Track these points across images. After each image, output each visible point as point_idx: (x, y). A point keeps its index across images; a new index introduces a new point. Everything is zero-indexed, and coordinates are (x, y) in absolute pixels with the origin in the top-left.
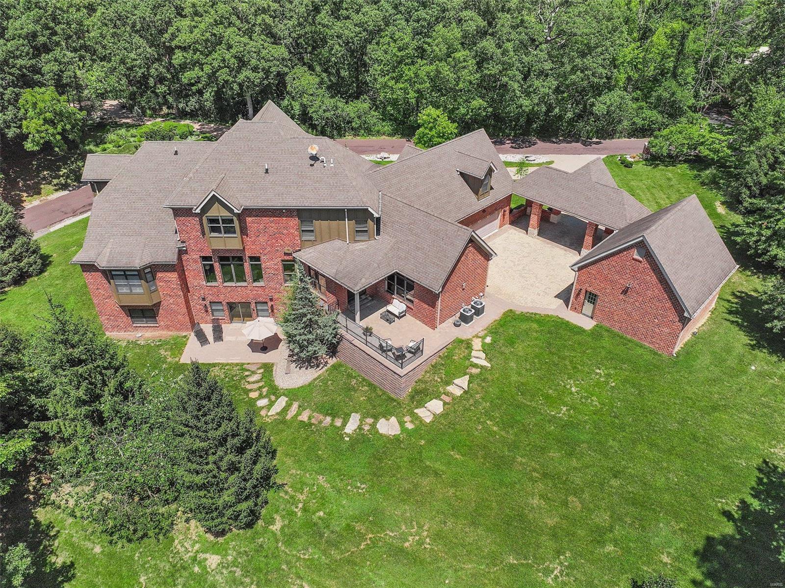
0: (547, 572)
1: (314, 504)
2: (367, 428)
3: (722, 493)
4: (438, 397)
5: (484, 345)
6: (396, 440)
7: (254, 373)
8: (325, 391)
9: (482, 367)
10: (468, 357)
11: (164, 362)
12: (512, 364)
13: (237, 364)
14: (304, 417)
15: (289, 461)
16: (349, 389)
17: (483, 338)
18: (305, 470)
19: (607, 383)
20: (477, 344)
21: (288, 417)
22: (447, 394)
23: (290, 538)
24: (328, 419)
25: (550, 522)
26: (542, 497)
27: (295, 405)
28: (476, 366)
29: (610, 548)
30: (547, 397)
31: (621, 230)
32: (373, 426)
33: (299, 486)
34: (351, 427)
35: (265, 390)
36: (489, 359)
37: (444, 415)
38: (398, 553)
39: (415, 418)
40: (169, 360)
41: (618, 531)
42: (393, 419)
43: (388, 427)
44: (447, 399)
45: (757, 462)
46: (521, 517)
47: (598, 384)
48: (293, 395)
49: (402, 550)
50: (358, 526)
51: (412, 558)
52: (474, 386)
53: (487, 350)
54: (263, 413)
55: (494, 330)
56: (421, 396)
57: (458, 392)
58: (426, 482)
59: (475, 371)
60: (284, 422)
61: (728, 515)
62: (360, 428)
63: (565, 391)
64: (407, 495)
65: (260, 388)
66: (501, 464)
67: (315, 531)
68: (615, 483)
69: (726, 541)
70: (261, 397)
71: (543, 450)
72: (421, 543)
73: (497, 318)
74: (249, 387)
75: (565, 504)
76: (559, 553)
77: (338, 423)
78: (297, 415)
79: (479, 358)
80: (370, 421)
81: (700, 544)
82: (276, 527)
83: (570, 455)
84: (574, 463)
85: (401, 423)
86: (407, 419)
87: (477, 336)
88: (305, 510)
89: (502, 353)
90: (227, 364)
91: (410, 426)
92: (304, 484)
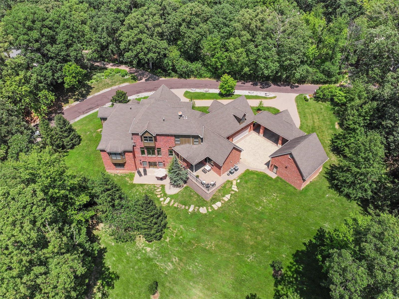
0: (248, 258)
1: (179, 234)
2: (196, 210)
3: (305, 237)
4: (220, 201)
5: (237, 183)
6: (205, 215)
7: (158, 188)
8: (182, 196)
9: (235, 191)
10: (231, 187)
11: (128, 183)
12: (246, 191)
13: (153, 185)
14: (176, 205)
15: (171, 220)
16: (190, 196)
17: (237, 180)
18: (176, 223)
19: (276, 199)
20: (234, 183)
21: (171, 205)
22: (223, 200)
23: (172, 244)
24: (184, 206)
25: (251, 243)
26: (249, 236)
27: (173, 201)
28: (233, 191)
29: (268, 252)
30: (256, 203)
31: (291, 141)
32: (198, 209)
33: (175, 228)
34: (191, 210)
35: (162, 195)
36: (238, 188)
37: (221, 207)
38: (204, 250)
39: (212, 208)
40: (129, 182)
41: (271, 247)
42: (205, 208)
43: (203, 210)
44: (223, 202)
45: (318, 228)
46: (242, 241)
47: (273, 199)
48: (172, 197)
49: (206, 249)
50: (192, 241)
51: (209, 252)
52: (232, 198)
53: (238, 185)
54: (162, 203)
55: (241, 178)
56: (214, 200)
57: (226, 200)
58: (214, 229)
59: (233, 192)
60: (169, 206)
61: (305, 244)
62: (194, 210)
63: (262, 201)
64: (208, 233)
65: (161, 194)
66: (238, 224)
67: (179, 242)
68: (273, 232)
69: (302, 252)
70: (161, 197)
71: (252, 221)
72: (211, 247)
73: (243, 172)
74: (157, 193)
75: (256, 238)
76: (252, 252)
77: (187, 208)
78: (173, 205)
79: (235, 188)
80: (197, 208)
81: (294, 252)
82: (168, 240)
83: (260, 223)
84: (261, 225)
85: (207, 209)
86: (209, 208)
87: (235, 179)
88: (176, 235)
89: (243, 186)
90: (149, 185)
91: (210, 210)
92: (176, 227)
